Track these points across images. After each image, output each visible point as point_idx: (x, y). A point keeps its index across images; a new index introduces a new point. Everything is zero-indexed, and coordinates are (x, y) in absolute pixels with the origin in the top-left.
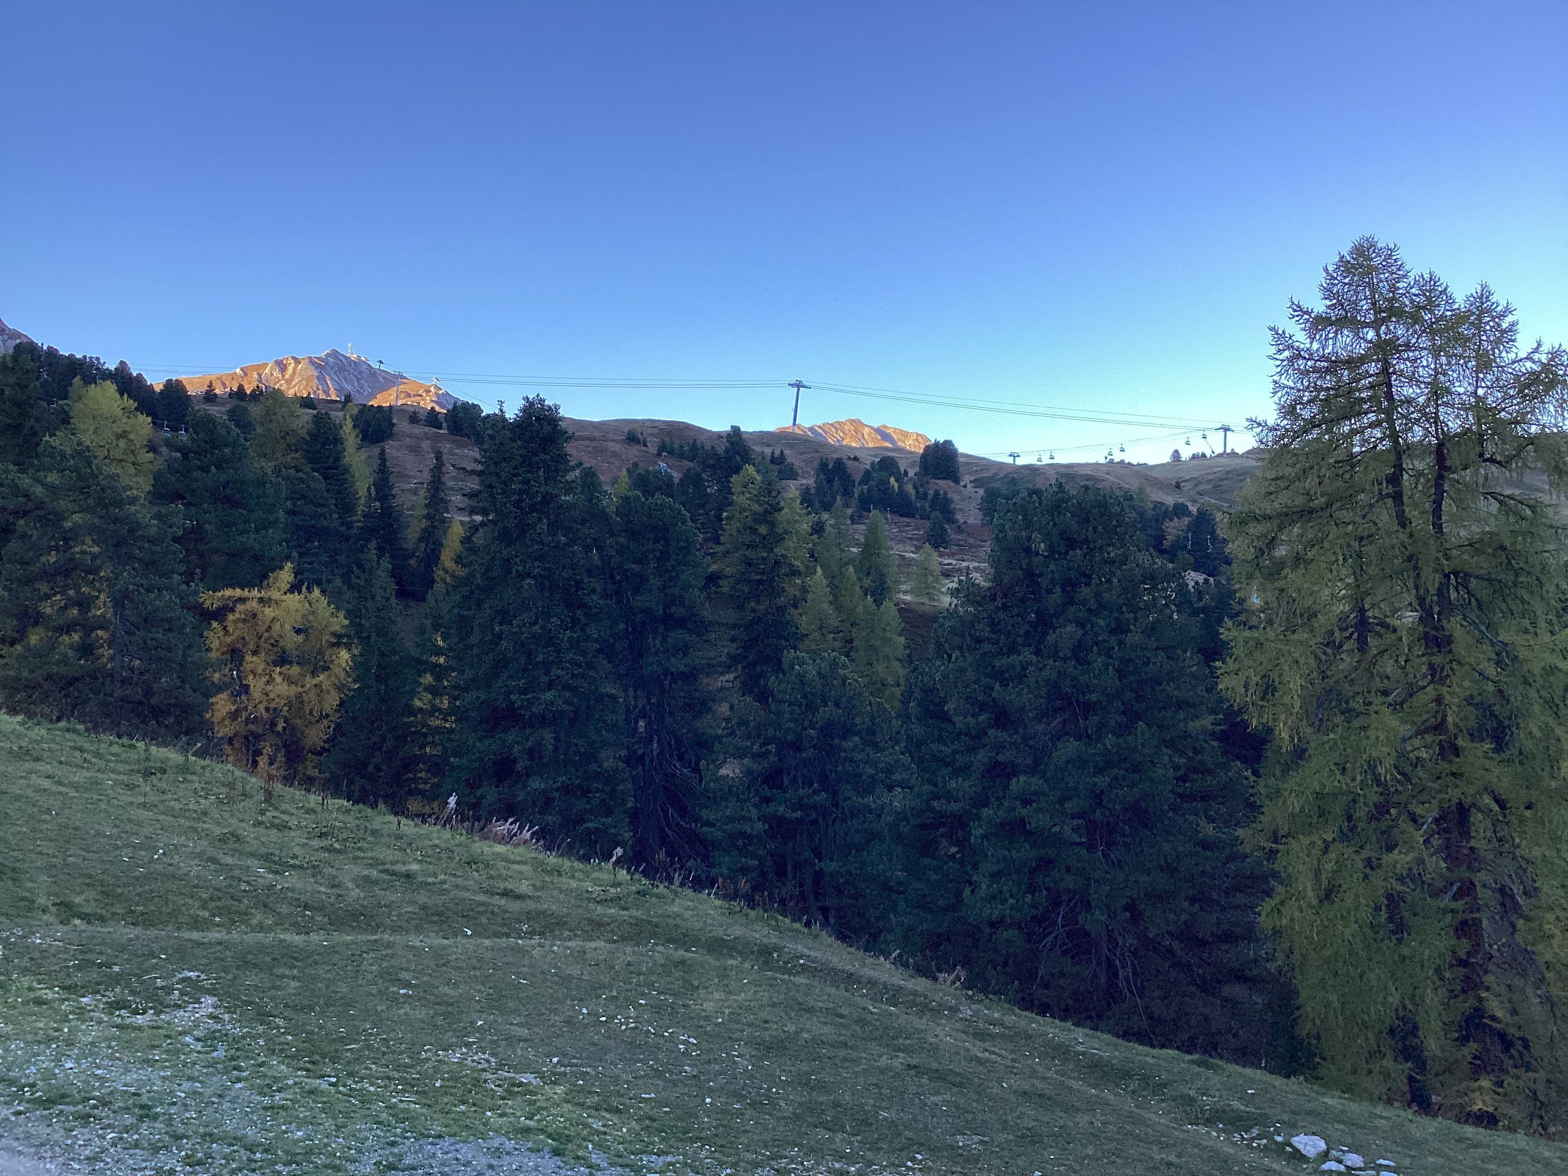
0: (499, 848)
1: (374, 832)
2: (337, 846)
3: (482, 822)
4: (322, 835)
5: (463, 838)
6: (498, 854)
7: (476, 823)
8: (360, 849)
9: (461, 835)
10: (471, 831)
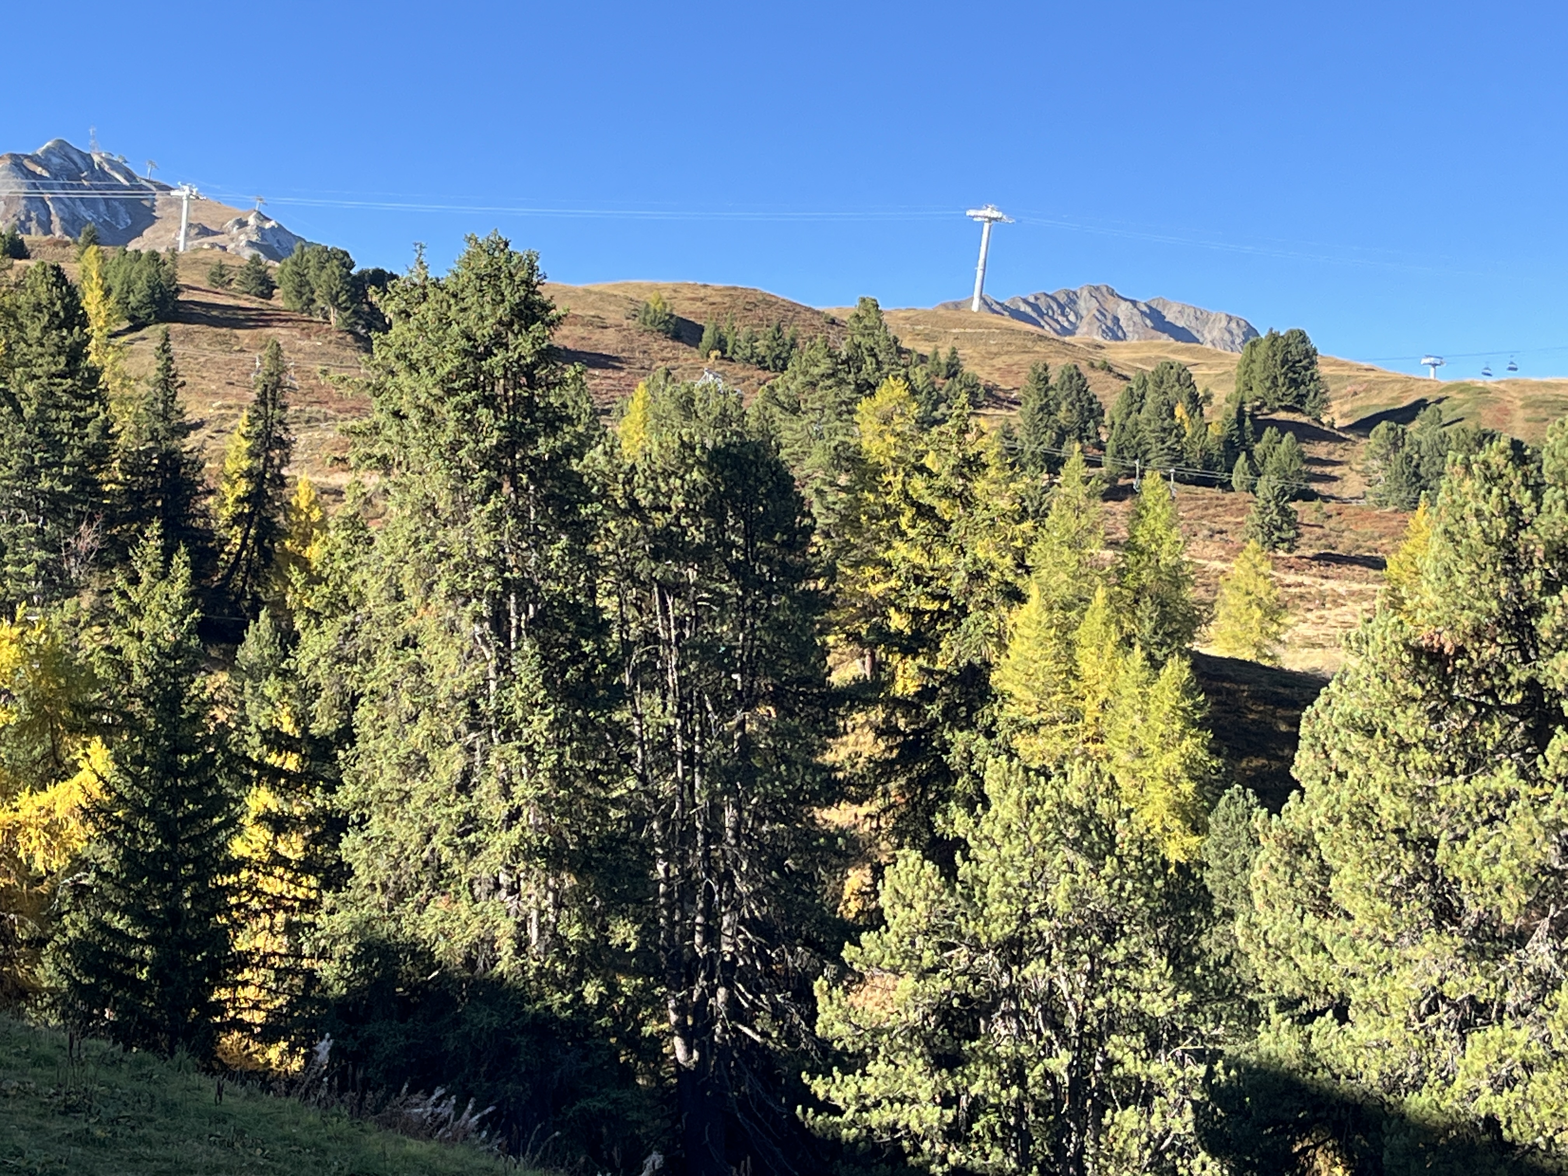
0: (415, 1147)
1: (170, 1108)
2: (99, 1133)
3: (380, 1094)
4: (69, 1110)
5: (344, 1124)
6: (415, 1158)
7: (369, 1095)
8: (144, 1141)
9: (339, 1116)
10: (359, 1110)
